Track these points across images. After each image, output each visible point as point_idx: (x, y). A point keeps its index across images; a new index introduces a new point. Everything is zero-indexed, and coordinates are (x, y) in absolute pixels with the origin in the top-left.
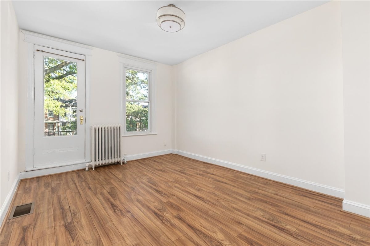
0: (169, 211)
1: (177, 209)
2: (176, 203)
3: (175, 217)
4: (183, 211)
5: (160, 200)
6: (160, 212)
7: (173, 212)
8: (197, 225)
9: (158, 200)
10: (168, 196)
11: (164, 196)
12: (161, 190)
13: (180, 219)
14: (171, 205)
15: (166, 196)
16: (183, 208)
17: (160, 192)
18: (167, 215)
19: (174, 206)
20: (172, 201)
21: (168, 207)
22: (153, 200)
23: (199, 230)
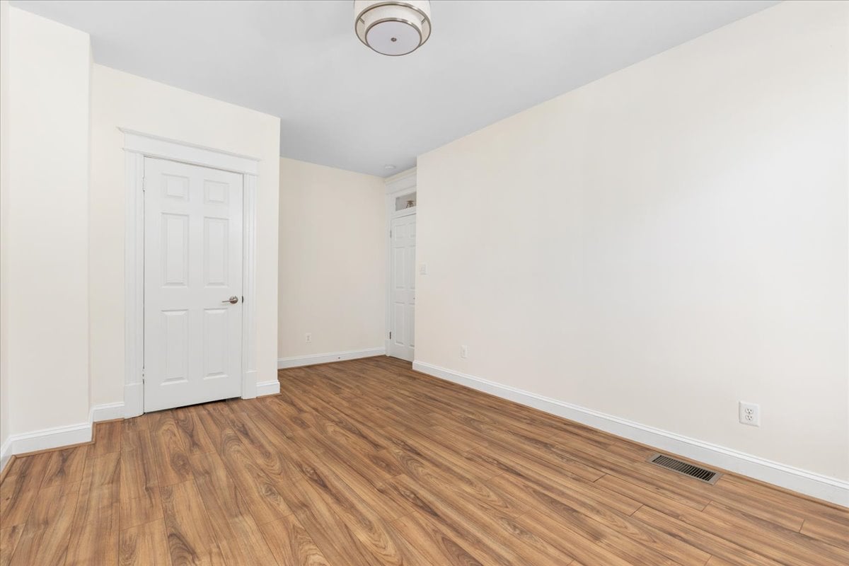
0: (394, 457)
1: (377, 460)
2: (378, 469)
3: (384, 448)
4: (368, 456)
5: (415, 480)
6: (410, 456)
7: (388, 455)
8: (353, 438)
9: (419, 480)
10: (396, 489)
11: (407, 489)
12: (418, 514)
13: (376, 445)
14: (388, 467)
15: (401, 488)
16: (367, 461)
17: (421, 505)
18: (397, 451)
19: (384, 464)
20: (388, 476)
21: (397, 463)
22: (432, 480)
23: (354, 433)
